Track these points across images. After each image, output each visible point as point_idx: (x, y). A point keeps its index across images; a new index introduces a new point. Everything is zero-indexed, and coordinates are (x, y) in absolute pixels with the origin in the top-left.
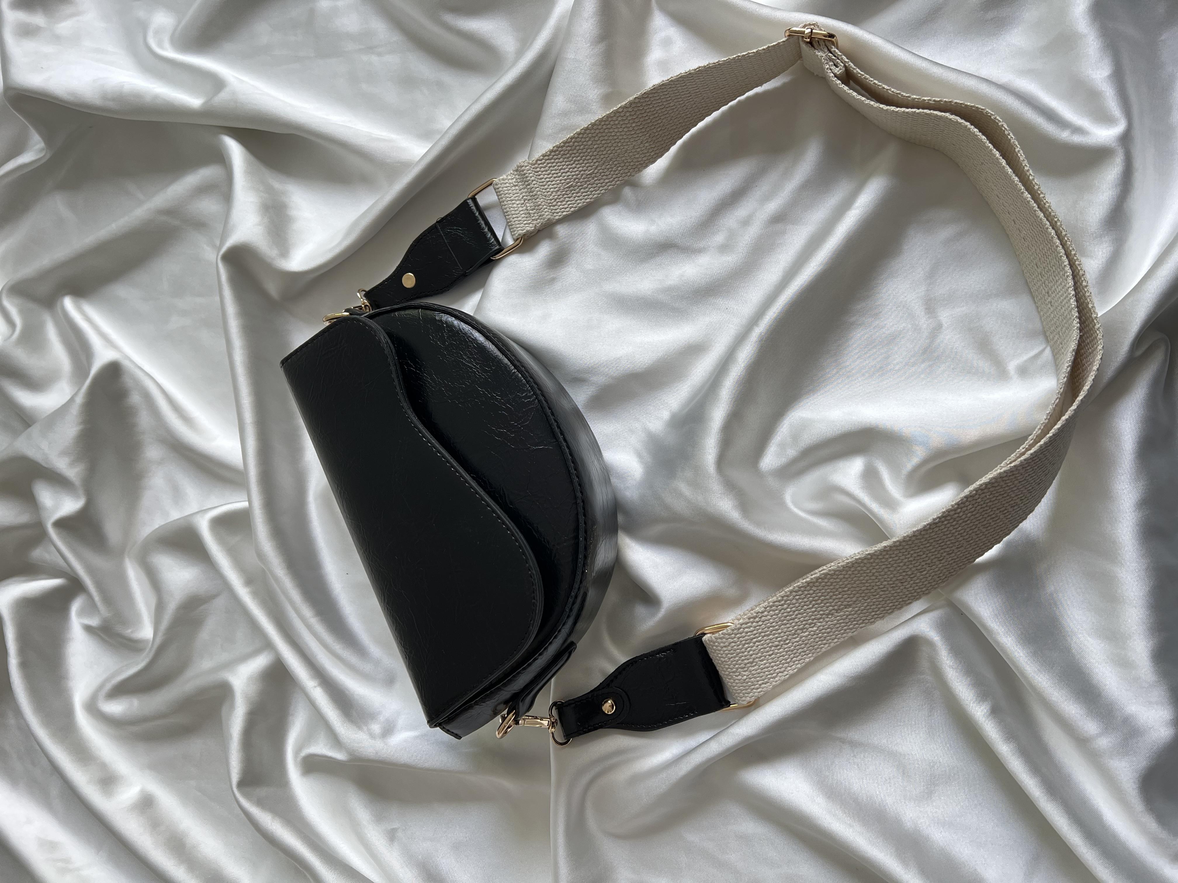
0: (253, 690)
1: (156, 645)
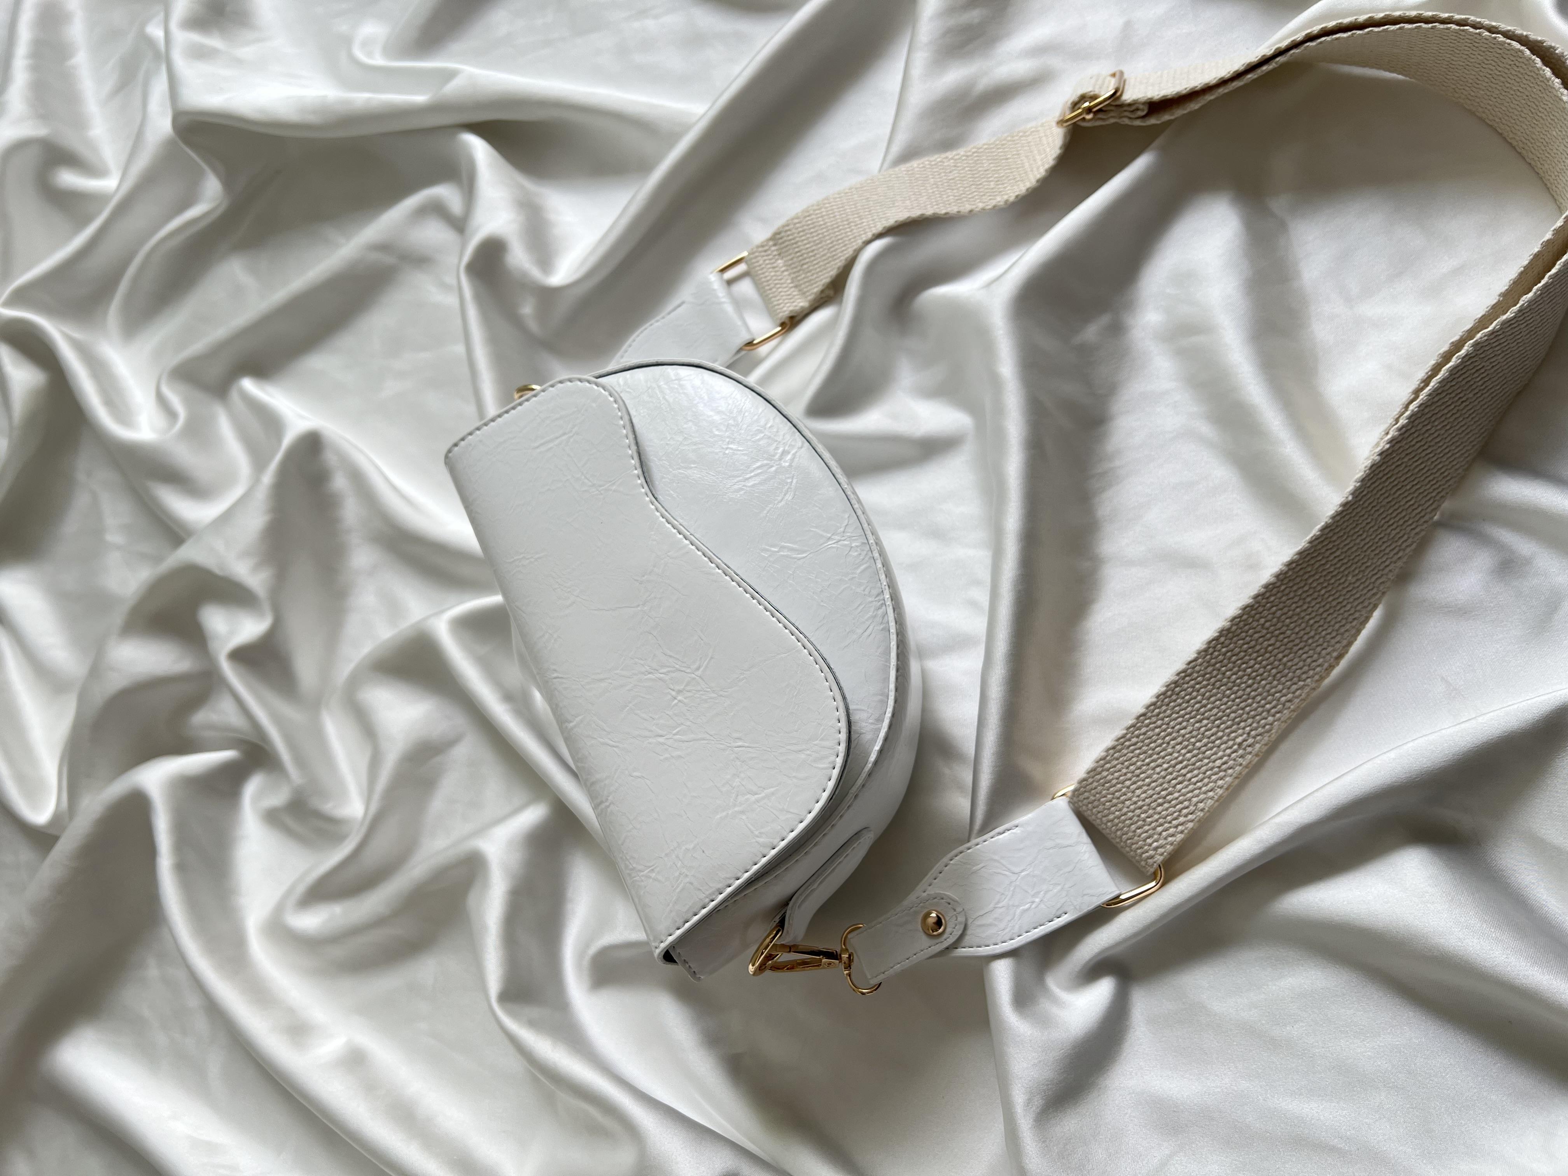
0: (515, 859)
1: (367, 822)
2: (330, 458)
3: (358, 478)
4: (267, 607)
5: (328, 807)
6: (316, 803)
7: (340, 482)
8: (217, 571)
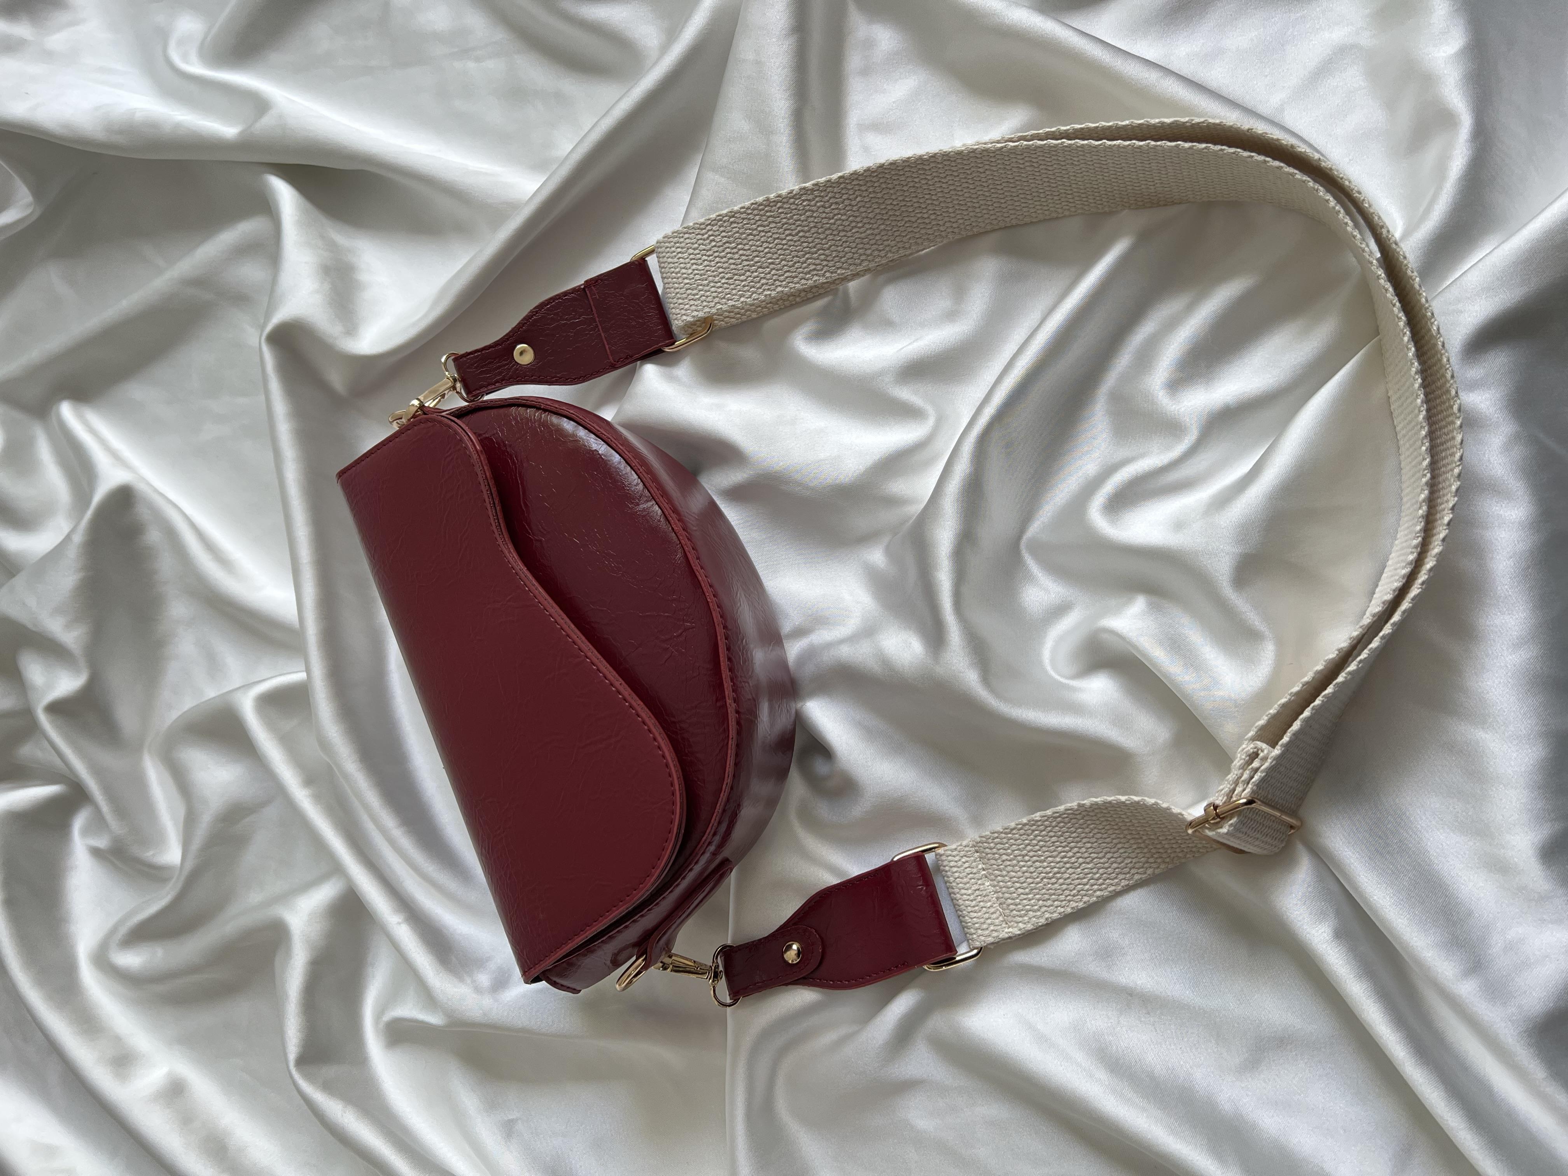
0: (317, 931)
1: (186, 872)
2: (142, 512)
3: (171, 533)
4: (82, 662)
5: (149, 855)
6: (136, 850)
7: (153, 536)
8: (30, 626)
